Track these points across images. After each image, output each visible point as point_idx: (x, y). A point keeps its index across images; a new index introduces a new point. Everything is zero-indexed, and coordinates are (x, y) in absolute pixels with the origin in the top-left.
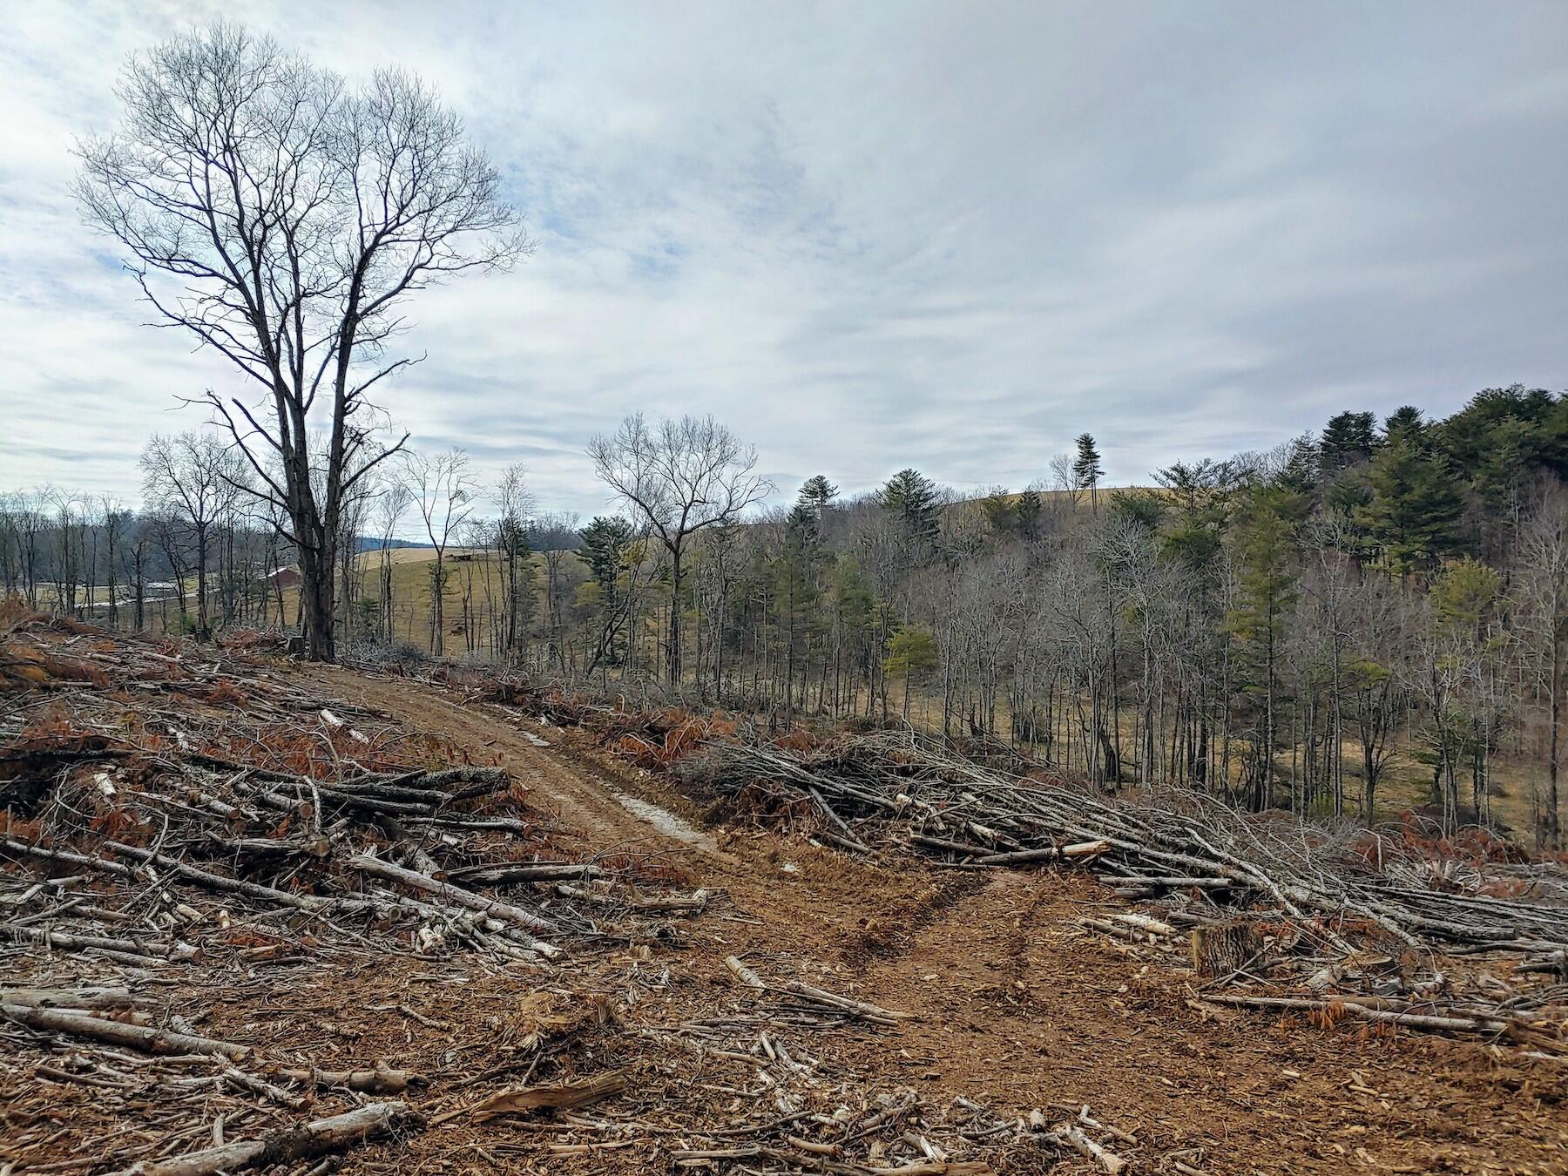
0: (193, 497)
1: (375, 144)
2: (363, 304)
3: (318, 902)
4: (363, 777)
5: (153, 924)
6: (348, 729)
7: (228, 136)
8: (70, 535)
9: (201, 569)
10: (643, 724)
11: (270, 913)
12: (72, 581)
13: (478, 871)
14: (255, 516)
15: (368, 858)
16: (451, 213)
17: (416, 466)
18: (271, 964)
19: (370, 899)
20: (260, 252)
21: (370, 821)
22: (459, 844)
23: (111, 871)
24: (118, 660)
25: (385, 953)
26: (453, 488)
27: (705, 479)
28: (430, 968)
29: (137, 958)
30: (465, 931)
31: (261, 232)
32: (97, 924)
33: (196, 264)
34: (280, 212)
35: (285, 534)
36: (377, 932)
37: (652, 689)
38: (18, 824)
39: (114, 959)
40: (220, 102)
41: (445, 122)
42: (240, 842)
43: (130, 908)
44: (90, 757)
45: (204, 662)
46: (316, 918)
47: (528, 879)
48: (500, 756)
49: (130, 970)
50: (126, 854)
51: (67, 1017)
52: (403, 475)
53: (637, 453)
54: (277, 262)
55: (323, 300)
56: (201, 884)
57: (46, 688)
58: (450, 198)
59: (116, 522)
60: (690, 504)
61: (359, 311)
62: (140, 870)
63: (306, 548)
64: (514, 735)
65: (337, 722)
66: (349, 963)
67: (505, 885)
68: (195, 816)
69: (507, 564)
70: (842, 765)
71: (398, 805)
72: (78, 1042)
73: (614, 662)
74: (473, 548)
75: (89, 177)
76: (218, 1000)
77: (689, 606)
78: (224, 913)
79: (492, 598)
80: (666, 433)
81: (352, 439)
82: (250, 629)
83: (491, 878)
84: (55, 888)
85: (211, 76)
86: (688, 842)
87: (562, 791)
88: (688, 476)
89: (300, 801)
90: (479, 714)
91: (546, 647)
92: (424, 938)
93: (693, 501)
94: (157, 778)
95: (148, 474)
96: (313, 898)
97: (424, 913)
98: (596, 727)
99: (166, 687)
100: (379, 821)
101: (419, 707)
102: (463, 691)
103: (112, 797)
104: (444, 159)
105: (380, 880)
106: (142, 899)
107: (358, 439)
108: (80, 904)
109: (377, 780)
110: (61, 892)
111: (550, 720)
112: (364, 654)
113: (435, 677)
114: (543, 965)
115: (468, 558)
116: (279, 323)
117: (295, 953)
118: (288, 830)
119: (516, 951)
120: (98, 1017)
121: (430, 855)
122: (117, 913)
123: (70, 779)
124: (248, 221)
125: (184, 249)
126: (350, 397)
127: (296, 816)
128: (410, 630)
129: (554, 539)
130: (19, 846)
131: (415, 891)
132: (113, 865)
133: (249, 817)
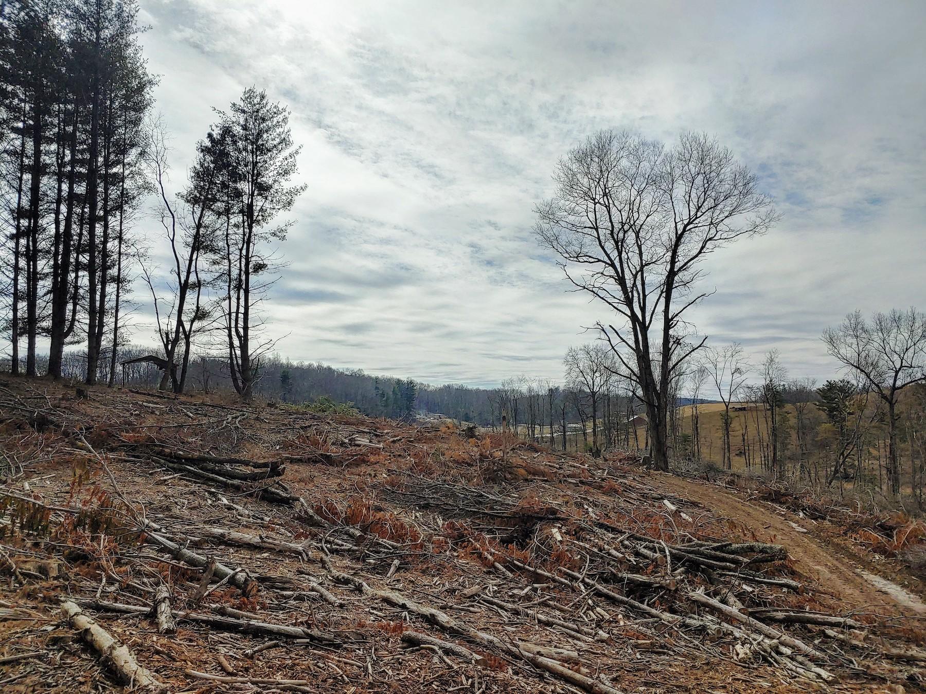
0: (589, 378)
1: (682, 176)
2: (678, 265)
3: (672, 617)
4: (693, 543)
5: (584, 617)
6: (680, 512)
7: (605, 188)
8: (533, 399)
9: (594, 417)
10: (875, 523)
11: (645, 620)
12: (533, 423)
13: (769, 612)
14: (621, 388)
15: (699, 594)
16: (727, 206)
17: (711, 355)
18: (649, 652)
19: (702, 620)
20: (622, 246)
21: (698, 571)
22: (754, 591)
23: (562, 583)
24: (557, 466)
25: (714, 656)
26: (734, 367)
27: (911, 351)
28: (745, 672)
29: (579, 635)
30: (765, 651)
31: (622, 235)
32: (558, 613)
33: (590, 257)
34: (632, 222)
35: (638, 397)
36: (708, 642)
37: (878, 497)
38: (519, 552)
39: (567, 634)
40: (601, 171)
41: (721, 155)
42: (626, 575)
43: (573, 606)
44: (549, 519)
45: (599, 469)
46: (672, 627)
47: (804, 622)
48: (775, 536)
49: (576, 642)
50: (569, 575)
51: (550, 664)
52: (703, 361)
53: (857, 337)
54: (631, 250)
55: (656, 266)
56: (607, 597)
57: (526, 480)
58: (726, 198)
59: (552, 392)
60: (900, 369)
61: (676, 270)
62: (577, 585)
63: (650, 405)
64: (782, 523)
65: (673, 508)
66: (694, 659)
67: (788, 623)
68: (602, 557)
69: (769, 413)
71: (715, 563)
72: (556, 679)
73: (847, 477)
74: (747, 402)
75: (541, 222)
76: (622, 668)
77: (903, 440)
78: (620, 616)
79: (761, 434)
80: (878, 322)
81: (674, 342)
82: (621, 451)
83: (777, 617)
84: (537, 589)
85: (596, 160)
86: (920, 611)
87: (819, 563)
88: (897, 349)
89: (658, 555)
90: (758, 507)
91: (798, 467)
92: (738, 651)
93: (902, 366)
94: (583, 534)
95: (567, 368)
96: (668, 615)
97: (737, 634)
98: (840, 522)
99: (582, 482)
100: (703, 571)
101: (720, 501)
102: (747, 492)
103: (561, 542)
104: (722, 176)
105: (707, 609)
106: (578, 602)
107: (678, 342)
108: (549, 600)
109: (701, 546)
110: (539, 591)
111: (806, 515)
112: (684, 467)
113: (728, 483)
114: (822, 685)
115: (744, 409)
116: (632, 282)
117: (661, 647)
118: (653, 571)
119: (801, 671)
120: (564, 666)
121: (736, 596)
122: (566, 608)
123: (541, 530)
124: (616, 231)
125: (584, 250)
126: (672, 319)
127: (656, 564)
128: (711, 454)
129: (800, 395)
130: (519, 564)
131: (729, 619)
132: (563, 580)
133: (630, 561)
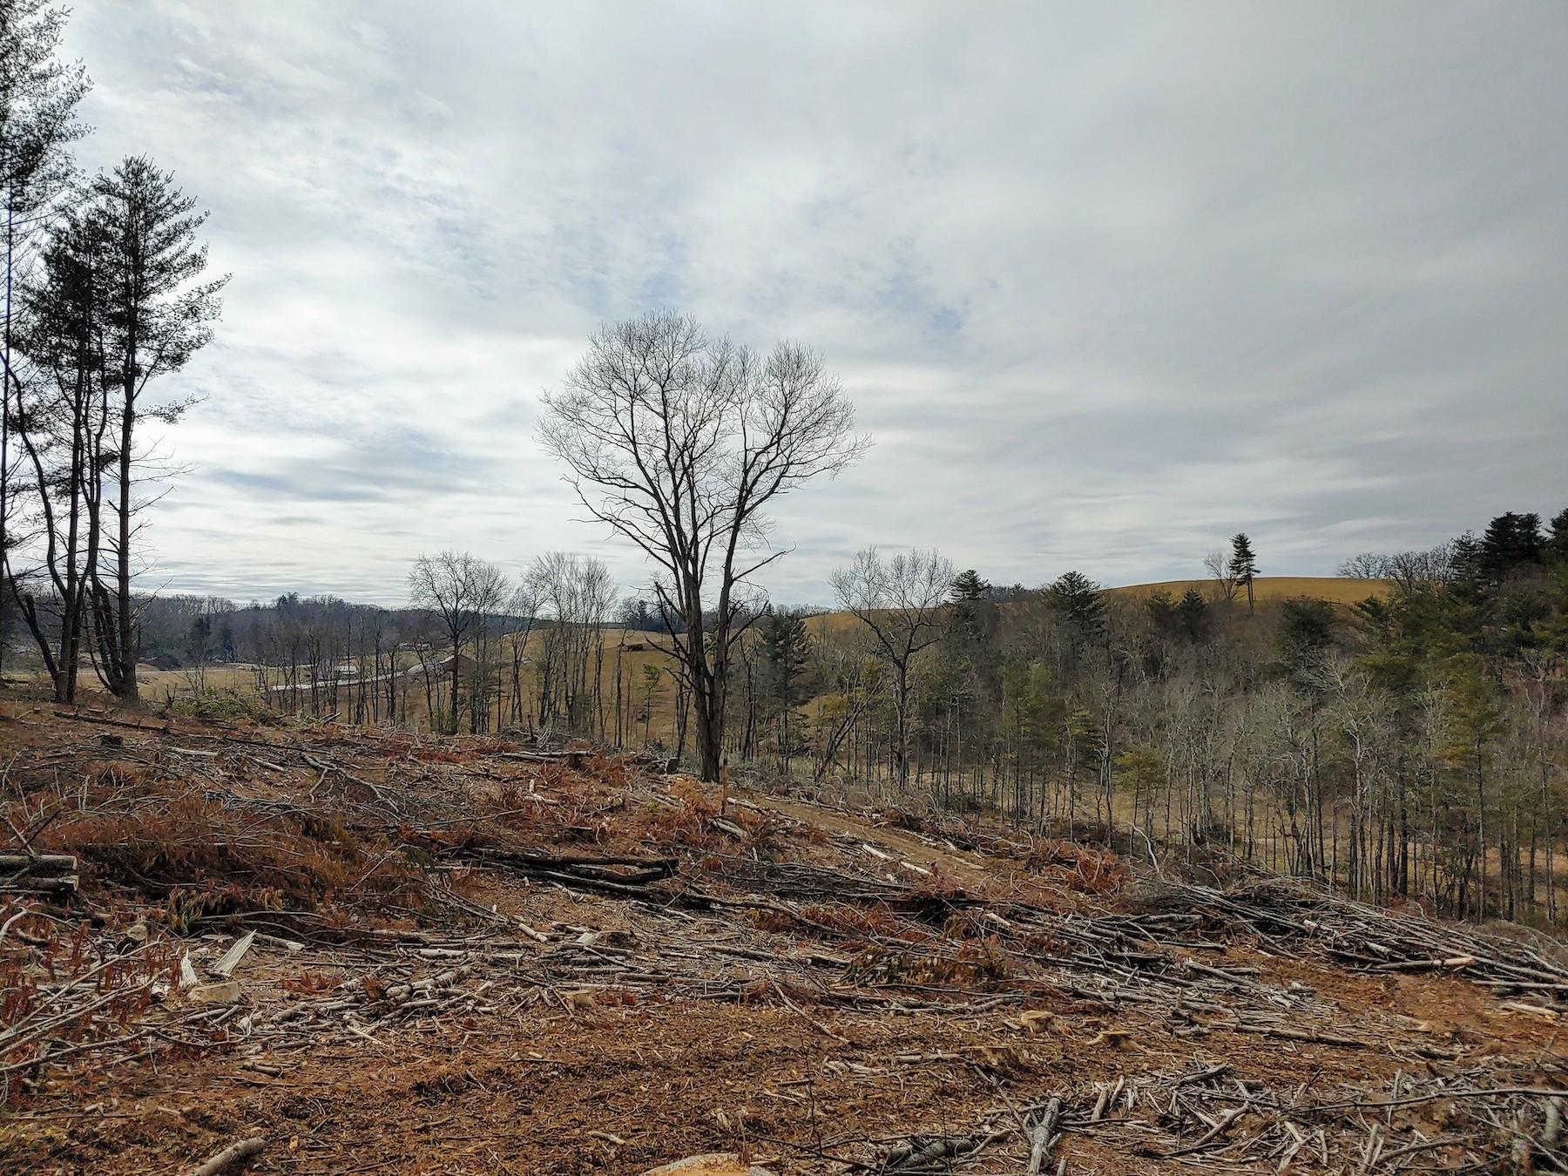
6: (899, 861)
53: (868, 581)
61: (744, 511)
63: (701, 693)
65: (883, 856)
70: (1256, 898)
80: (899, 566)
